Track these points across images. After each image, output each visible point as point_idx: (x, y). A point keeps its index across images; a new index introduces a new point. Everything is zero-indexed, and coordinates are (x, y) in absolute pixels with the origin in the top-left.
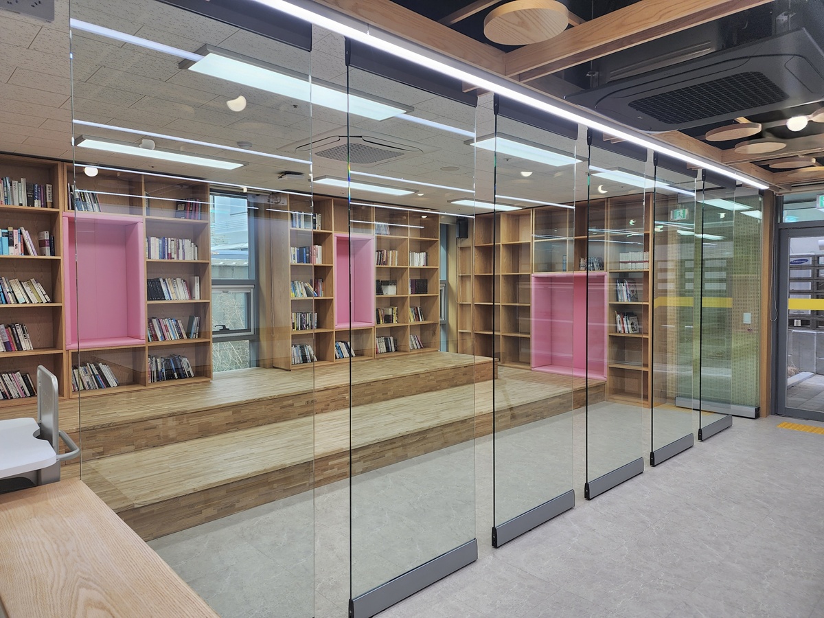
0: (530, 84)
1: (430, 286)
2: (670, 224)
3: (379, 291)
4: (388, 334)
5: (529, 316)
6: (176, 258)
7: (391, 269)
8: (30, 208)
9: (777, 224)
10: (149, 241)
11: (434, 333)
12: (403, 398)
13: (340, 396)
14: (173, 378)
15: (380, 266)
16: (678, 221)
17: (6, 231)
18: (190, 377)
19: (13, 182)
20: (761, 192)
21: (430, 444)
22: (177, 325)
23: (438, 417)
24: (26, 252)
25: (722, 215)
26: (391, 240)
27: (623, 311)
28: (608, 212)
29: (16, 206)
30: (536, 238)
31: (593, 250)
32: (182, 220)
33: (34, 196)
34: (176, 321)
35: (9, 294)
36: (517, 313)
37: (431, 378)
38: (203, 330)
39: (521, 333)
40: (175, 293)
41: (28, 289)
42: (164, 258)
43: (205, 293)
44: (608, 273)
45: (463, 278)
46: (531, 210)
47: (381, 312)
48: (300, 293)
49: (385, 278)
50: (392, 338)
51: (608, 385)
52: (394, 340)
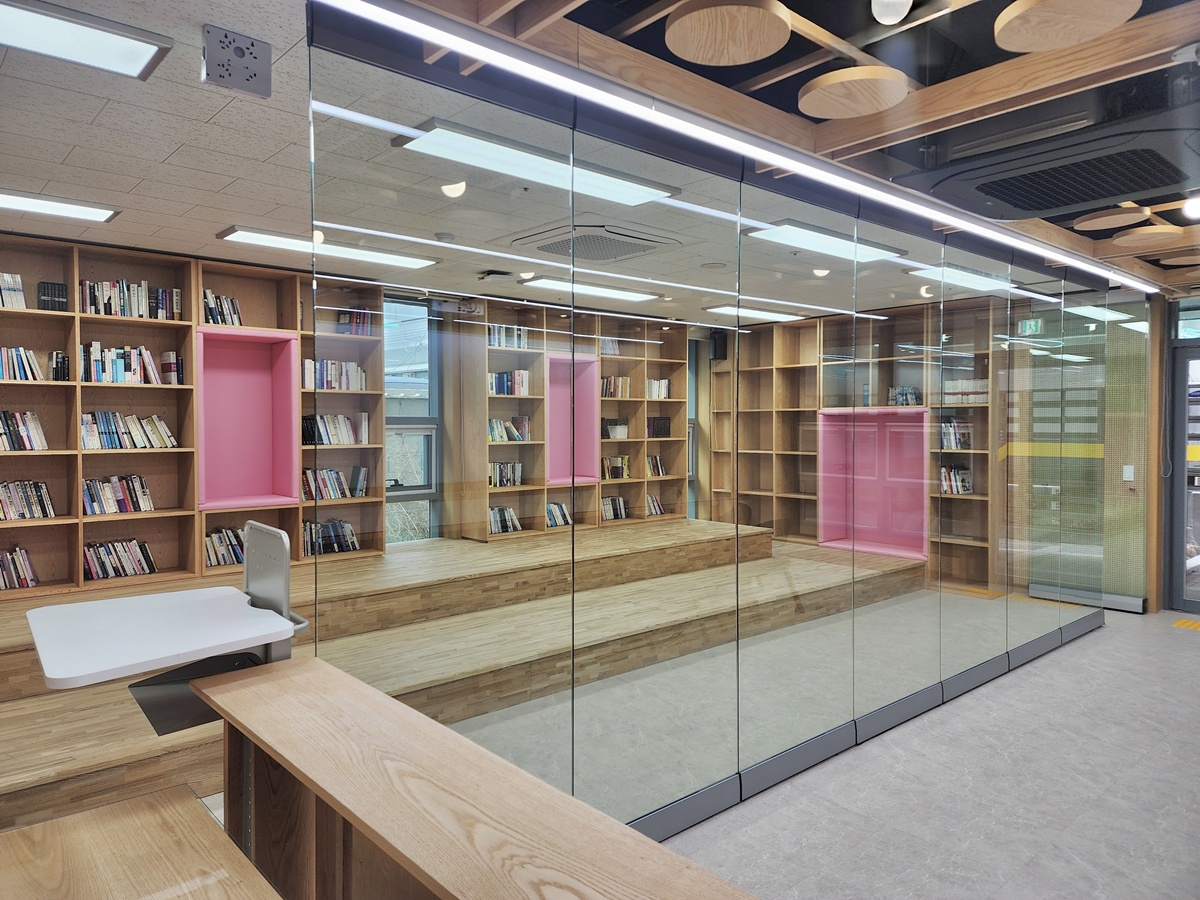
0: (847, 162)
1: (673, 426)
2: (1016, 341)
3: (605, 434)
4: (615, 492)
5: (815, 470)
6: (337, 388)
7: (620, 403)
8: (153, 320)
9: (1171, 341)
10: (303, 365)
11: (680, 493)
12: (644, 581)
13: (561, 577)
14: (333, 551)
15: (606, 399)
16: (1029, 336)
17: (122, 351)
18: (355, 549)
19: (132, 285)
20: (1149, 297)
21: (687, 643)
22: (338, 479)
23: (696, 607)
24: (146, 380)
25: (1092, 327)
26: (620, 363)
27: (950, 462)
28: (928, 323)
29: (135, 318)
30: (825, 360)
31: (904, 376)
32: (347, 335)
33: (157, 304)
34: (337, 473)
35: (125, 435)
36: (797, 465)
37: (681, 554)
38: (372, 485)
39: (805, 493)
40: (336, 434)
41: (148, 429)
42: (322, 387)
43: (375, 434)
44: (928, 409)
45: (719, 416)
46: (818, 320)
47: (607, 463)
48: (499, 436)
49: (612, 415)
50: (621, 499)
51: (929, 566)
52: (624, 502)
